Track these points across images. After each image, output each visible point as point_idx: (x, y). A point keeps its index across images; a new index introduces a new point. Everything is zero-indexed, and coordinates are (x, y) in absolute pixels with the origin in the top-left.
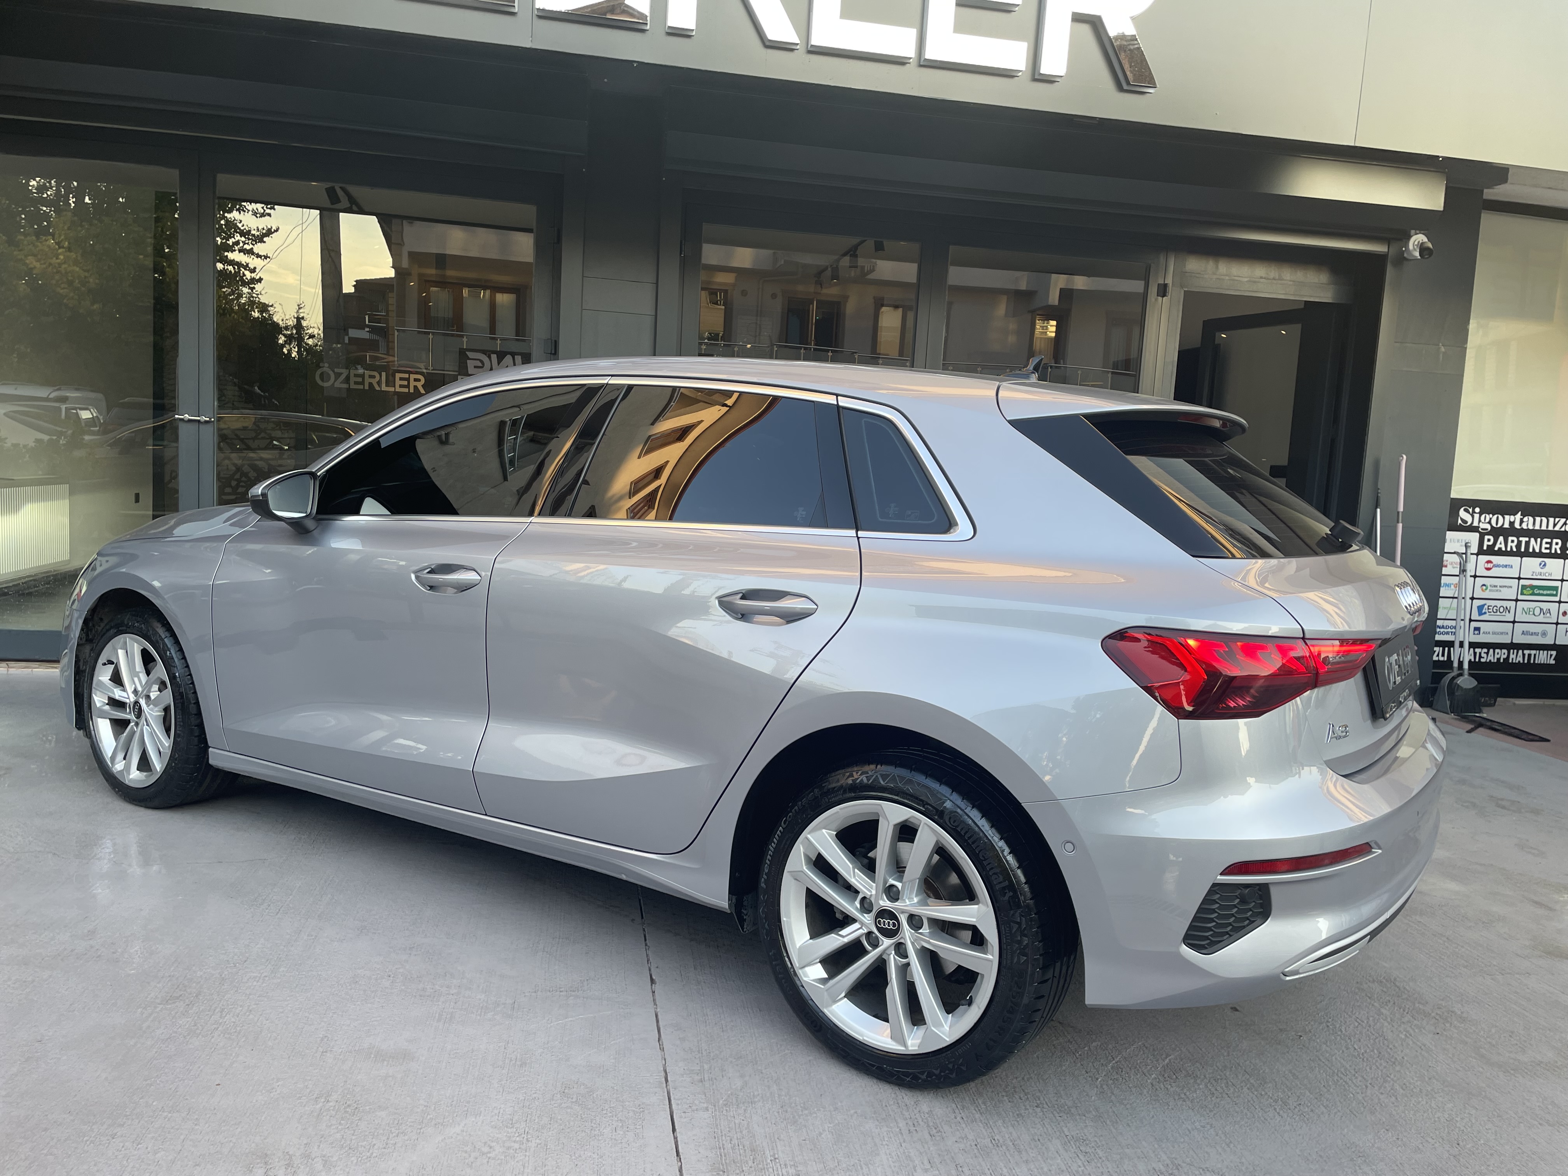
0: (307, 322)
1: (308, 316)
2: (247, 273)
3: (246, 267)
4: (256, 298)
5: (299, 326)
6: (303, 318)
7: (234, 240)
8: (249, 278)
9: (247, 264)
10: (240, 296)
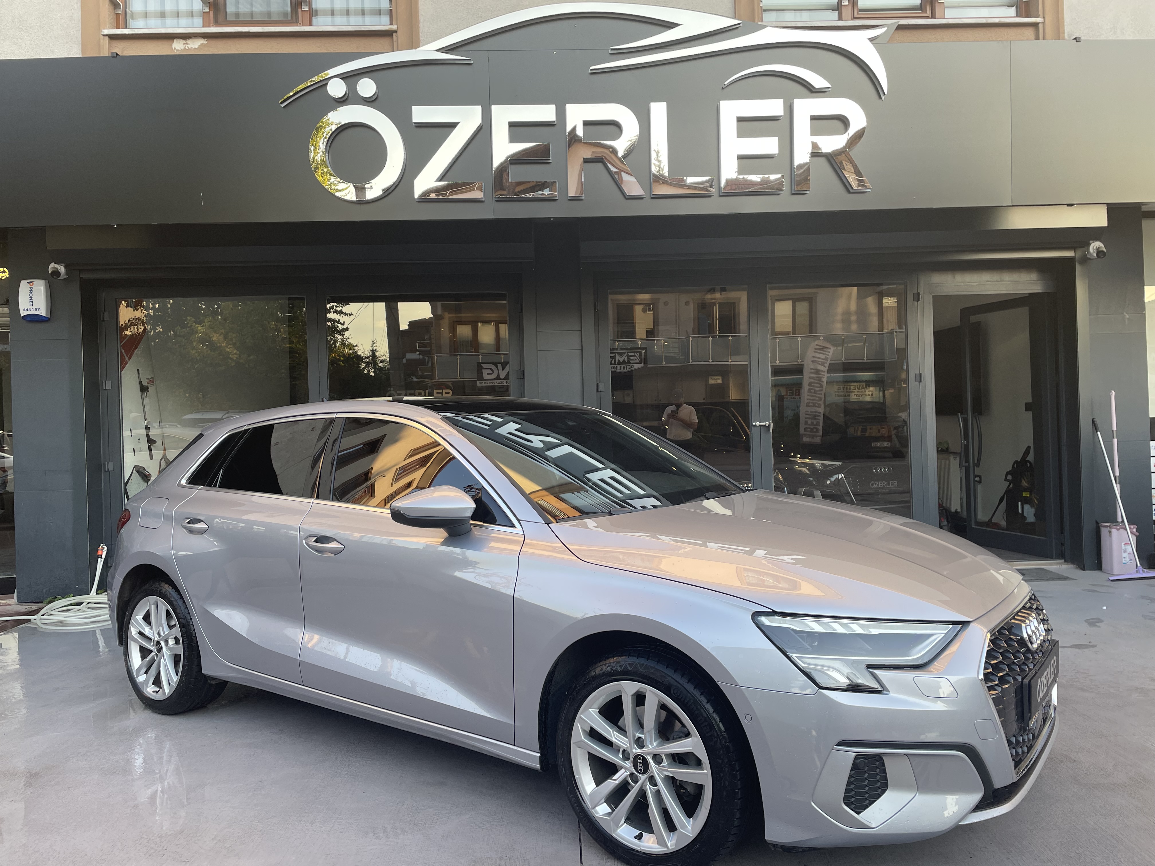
0: (379, 353)
1: (380, 348)
2: (339, 325)
3: (339, 322)
4: (346, 341)
5: (373, 355)
6: (376, 350)
7: (330, 306)
8: (341, 328)
9: (339, 320)
10: (336, 341)
